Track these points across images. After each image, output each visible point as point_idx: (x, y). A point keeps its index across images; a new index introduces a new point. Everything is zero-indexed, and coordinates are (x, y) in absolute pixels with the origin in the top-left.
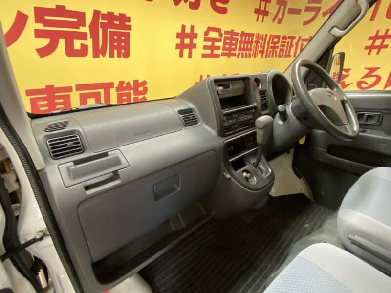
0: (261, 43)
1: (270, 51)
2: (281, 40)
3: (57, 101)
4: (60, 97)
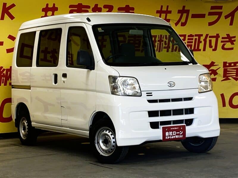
0: (165, 42)
1: (176, 47)
2: (187, 38)
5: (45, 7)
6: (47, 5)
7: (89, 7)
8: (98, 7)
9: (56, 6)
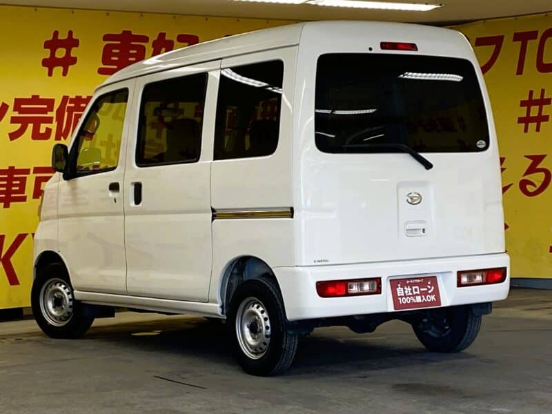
3: (14, 182)
4: (16, 179)
5: (50, 38)
6: (56, 33)
7: (145, 39)
8: (167, 38)
9: (74, 37)
